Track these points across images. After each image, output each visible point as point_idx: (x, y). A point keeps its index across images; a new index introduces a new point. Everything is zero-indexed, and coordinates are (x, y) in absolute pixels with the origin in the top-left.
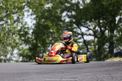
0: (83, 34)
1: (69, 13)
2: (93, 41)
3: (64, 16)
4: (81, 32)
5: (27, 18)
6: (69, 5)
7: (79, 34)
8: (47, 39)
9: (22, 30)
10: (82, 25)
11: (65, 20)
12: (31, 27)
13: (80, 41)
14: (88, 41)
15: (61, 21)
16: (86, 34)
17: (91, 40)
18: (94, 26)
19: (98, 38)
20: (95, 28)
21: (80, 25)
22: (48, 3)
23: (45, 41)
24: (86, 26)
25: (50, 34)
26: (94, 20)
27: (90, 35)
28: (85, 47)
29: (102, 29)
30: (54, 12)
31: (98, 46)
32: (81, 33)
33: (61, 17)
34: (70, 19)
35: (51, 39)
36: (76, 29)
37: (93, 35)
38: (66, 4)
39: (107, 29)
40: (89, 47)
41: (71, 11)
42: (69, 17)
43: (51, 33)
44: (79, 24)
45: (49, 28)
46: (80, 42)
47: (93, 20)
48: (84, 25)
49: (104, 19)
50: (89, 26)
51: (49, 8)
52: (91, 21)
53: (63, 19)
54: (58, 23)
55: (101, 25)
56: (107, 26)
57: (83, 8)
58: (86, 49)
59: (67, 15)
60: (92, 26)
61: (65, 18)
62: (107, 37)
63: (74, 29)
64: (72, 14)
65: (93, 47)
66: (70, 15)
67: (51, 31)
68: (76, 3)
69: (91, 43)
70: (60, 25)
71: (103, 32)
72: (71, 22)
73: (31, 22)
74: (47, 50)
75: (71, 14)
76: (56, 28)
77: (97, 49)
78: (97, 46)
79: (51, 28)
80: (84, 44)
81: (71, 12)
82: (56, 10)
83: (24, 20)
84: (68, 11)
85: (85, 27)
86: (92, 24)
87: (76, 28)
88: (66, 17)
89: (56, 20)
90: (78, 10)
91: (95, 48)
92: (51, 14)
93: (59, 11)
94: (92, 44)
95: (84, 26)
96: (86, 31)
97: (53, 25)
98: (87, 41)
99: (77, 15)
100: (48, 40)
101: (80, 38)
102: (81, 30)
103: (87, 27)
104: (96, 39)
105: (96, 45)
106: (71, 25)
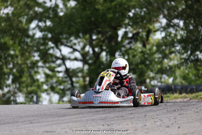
0: (64, 59)
1: (40, 24)
2: (82, 71)
3: (34, 29)
4: (61, 54)
6: (40, 10)
7: (58, 58)
8: (5, 67)
10: (62, 44)
11: (34, 35)
13: (59, 69)
14: (73, 70)
15: (28, 36)
16: (69, 59)
17: (78, 68)
18: (82, 44)
19: (90, 65)
20: (83, 48)
21: (59, 44)
22: (7, 7)
23: (2, 69)
24: (69, 44)
25: (10, 59)
26: (83, 35)
27: (76, 59)
28: (68, 79)
29: (96, 50)
30: (16, 21)
31: (90, 79)
32: (61, 57)
33: (28, 30)
34: (43, 33)
35: (11, 66)
36: (54, 50)
37: (81, 60)
38: (36, 9)
39: (105, 50)
40: (74, 79)
41: (44, 19)
42: (41, 30)
43: (12, 56)
44: (58, 42)
45: (8, 49)
46: (59, 72)
47: (81, 35)
48: (65, 43)
49: (98, 33)
50: (75, 44)
51: (8, 14)
52: (77, 37)
53: (31, 33)
54: (23, 40)
55: (94, 43)
56: (104, 44)
57: (63, 15)
58: (70, 82)
59: (38, 26)
60: (79, 45)
61: (34, 32)
62: (105, 62)
63: (49, 49)
64: (46, 26)
65: (81, 79)
66: (42, 27)
67: (12, 52)
68: (53, 6)
69: (78, 72)
70: (25, 44)
71: (97, 56)
72: (44, 38)
74: (5, 85)
75: (44, 24)
76: (19, 48)
77: (87, 83)
78: (88, 79)
79: (12, 48)
80: (66, 76)
81: (45, 22)
82: (20, 19)
84: (40, 21)
85: (68, 46)
86: (79, 42)
87: (53, 48)
88: (37, 29)
89: (19, 34)
90: (56, 19)
91: (85, 81)
92: (11, 25)
93: (24, 21)
94: (80, 75)
95: (66, 45)
97: (15, 43)
98: (71, 70)
99: (54, 26)
100: (7, 68)
101: (59, 66)
103: (71, 47)
104: (86, 67)
105: (86, 77)
106: (45, 44)
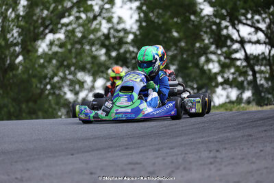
5: (121, 7)
9: (111, 36)
12: (131, 28)
73: (131, 17)
83: (113, 13)
96: (249, 34)
102: (238, 31)
